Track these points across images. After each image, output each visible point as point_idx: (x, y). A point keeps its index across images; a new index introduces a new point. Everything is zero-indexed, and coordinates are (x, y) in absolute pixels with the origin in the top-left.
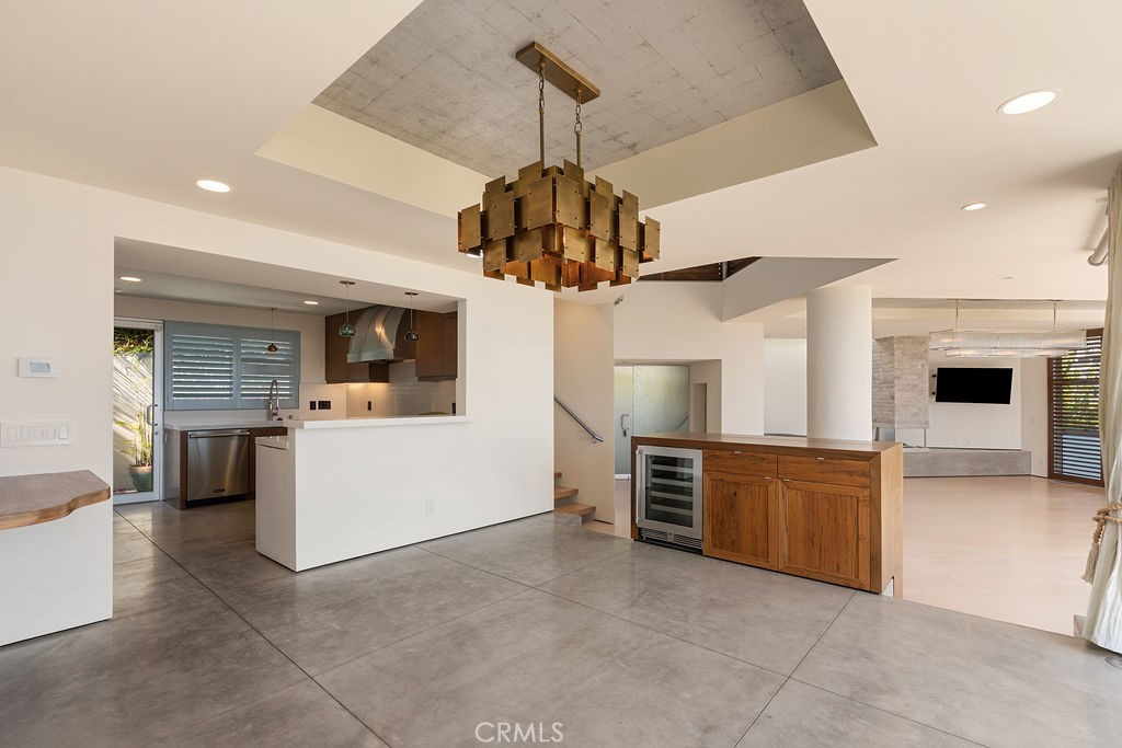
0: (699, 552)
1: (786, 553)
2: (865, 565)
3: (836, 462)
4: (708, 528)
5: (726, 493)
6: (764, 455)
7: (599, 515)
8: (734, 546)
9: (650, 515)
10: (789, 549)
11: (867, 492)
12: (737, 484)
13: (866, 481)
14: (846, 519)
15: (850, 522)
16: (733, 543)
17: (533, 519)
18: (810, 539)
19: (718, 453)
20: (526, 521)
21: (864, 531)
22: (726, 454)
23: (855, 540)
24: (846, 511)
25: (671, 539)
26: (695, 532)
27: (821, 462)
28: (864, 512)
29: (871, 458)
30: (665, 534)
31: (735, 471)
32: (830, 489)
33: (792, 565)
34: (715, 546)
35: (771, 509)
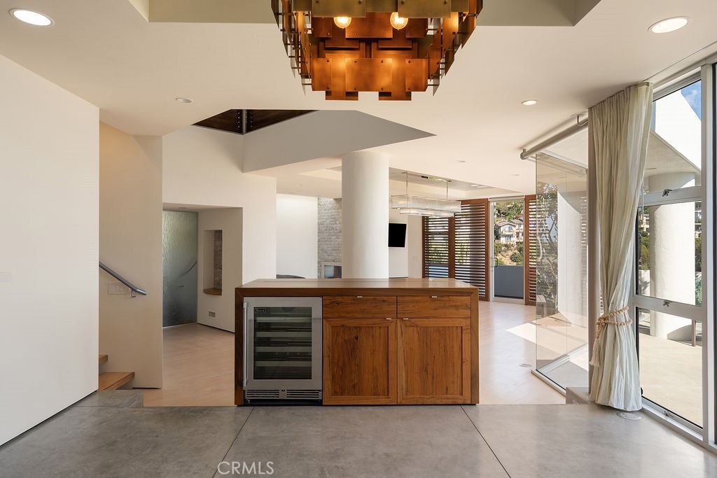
0: (318, 403)
1: (404, 387)
2: (467, 383)
3: (446, 298)
4: (328, 376)
5: (346, 338)
6: (385, 298)
7: (139, 382)
8: (356, 389)
9: (259, 374)
10: (407, 382)
11: (468, 322)
12: (358, 328)
13: (468, 312)
14: (453, 347)
15: (456, 349)
16: (354, 386)
17: (76, 409)
18: (424, 369)
19: (339, 299)
20: (66, 414)
21: (467, 355)
22: (347, 299)
23: (460, 363)
24: (453, 339)
25: (283, 396)
26: (315, 383)
27: (434, 300)
28: (466, 337)
29: (472, 293)
30: (276, 391)
31: (358, 316)
32: (441, 323)
33: (410, 396)
34: (335, 393)
35: (391, 348)
